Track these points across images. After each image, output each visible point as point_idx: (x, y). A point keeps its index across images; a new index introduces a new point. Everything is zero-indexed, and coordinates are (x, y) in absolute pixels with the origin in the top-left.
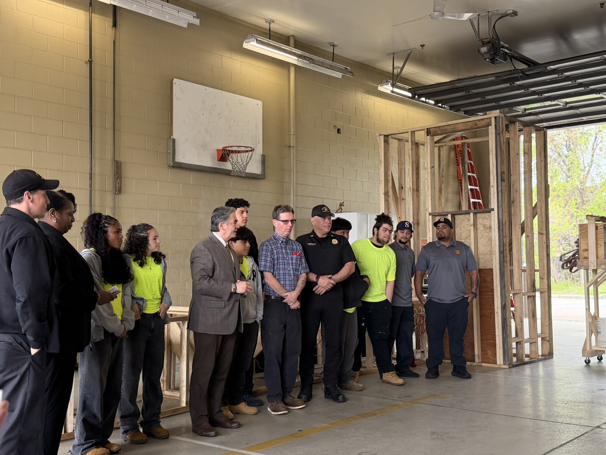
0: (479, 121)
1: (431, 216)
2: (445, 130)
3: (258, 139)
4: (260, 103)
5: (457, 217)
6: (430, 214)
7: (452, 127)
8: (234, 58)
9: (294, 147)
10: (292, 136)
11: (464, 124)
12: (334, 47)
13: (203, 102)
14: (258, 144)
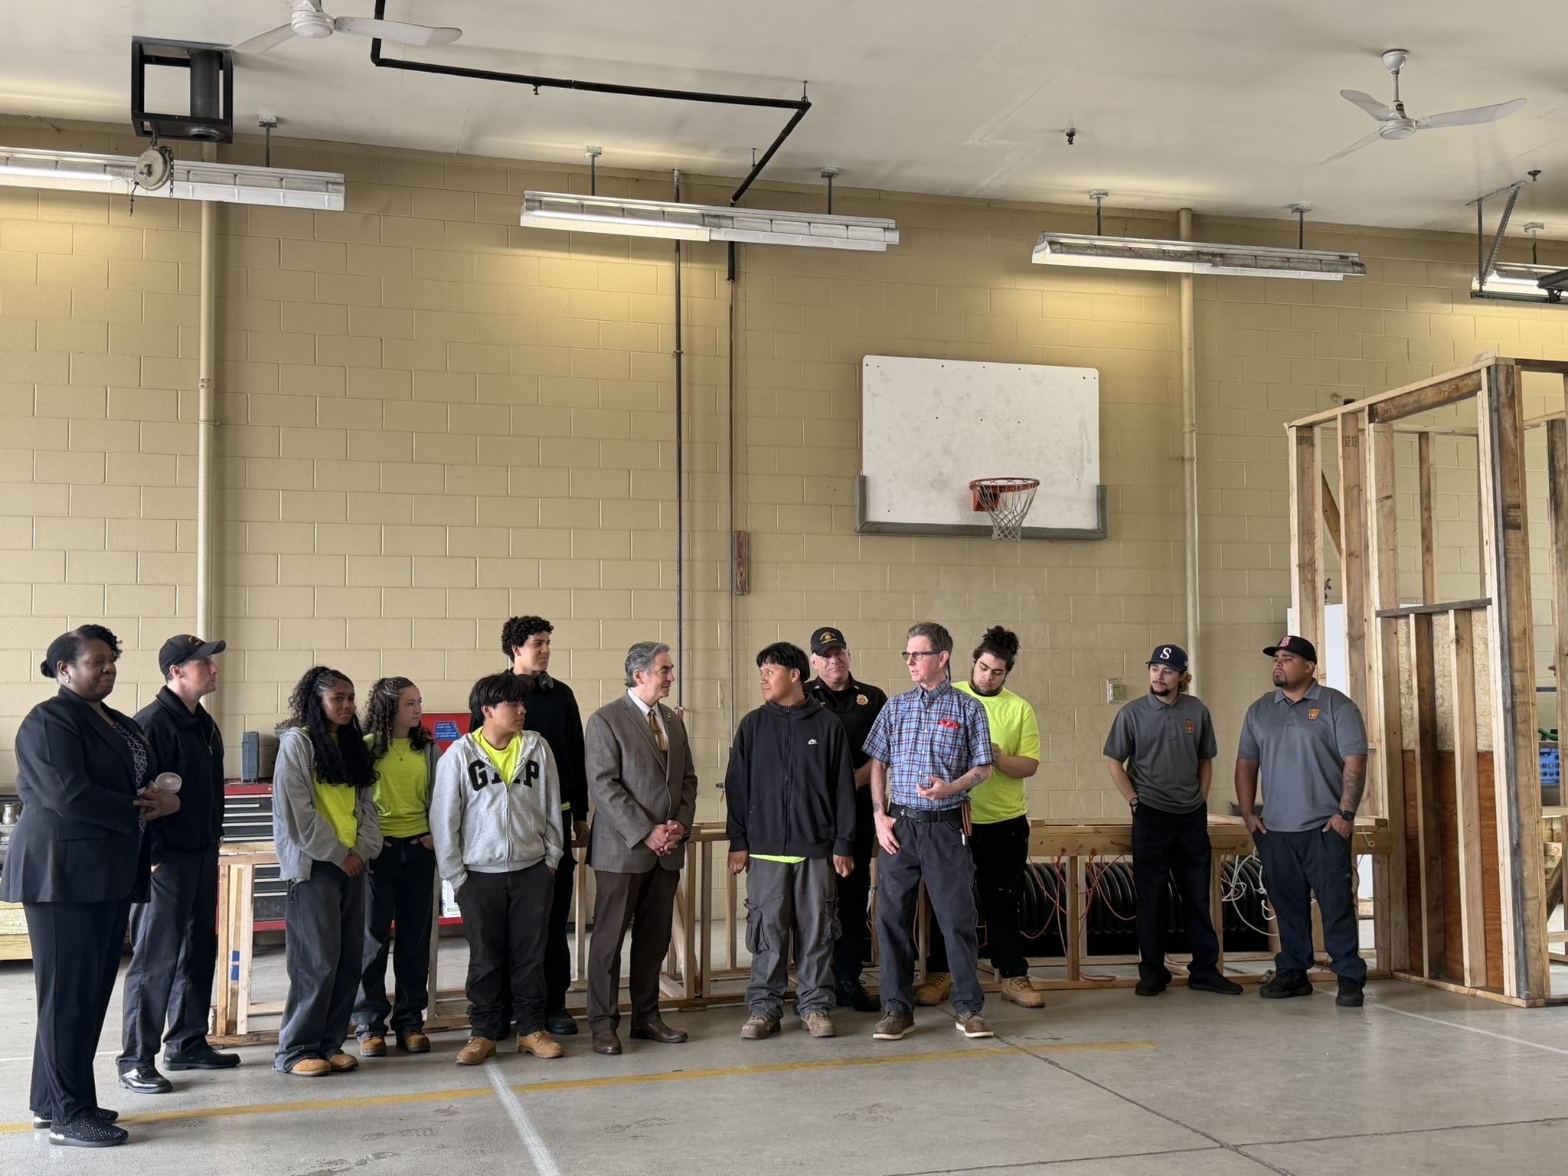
0: (1463, 380)
1: (1379, 619)
2: (1403, 406)
3: (1085, 454)
4: (1093, 373)
5: (1437, 620)
6: (1378, 614)
7: (1415, 397)
8: (1021, 287)
9: (1191, 459)
10: (1187, 435)
11: (1436, 388)
12: (1301, 212)
13: (938, 393)
14: (1086, 465)
